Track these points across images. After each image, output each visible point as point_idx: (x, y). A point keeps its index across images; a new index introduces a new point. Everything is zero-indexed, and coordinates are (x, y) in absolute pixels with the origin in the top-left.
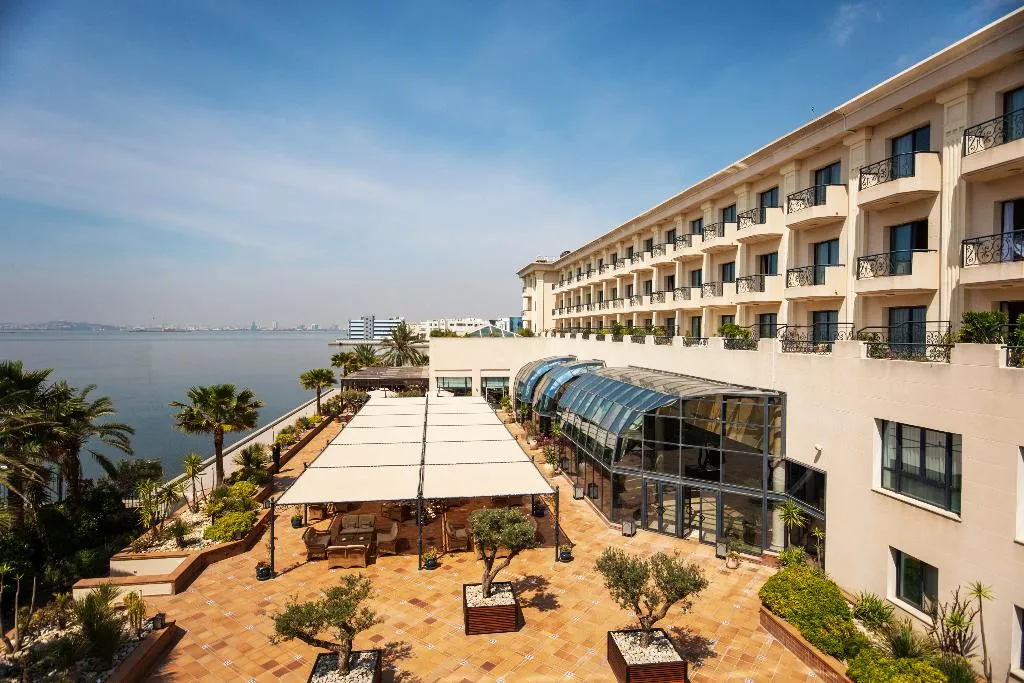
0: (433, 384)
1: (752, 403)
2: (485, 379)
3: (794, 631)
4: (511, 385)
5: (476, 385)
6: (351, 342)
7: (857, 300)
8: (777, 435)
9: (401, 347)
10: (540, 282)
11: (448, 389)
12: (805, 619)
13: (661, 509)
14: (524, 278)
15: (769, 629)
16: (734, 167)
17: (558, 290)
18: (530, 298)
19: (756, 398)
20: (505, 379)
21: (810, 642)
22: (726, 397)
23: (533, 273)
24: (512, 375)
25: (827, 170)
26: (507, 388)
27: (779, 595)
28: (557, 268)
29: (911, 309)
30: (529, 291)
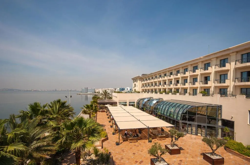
0: (118, 103)
1: (211, 107)
2: (130, 102)
3: (237, 152)
4: (135, 103)
5: (128, 104)
6: (82, 93)
7: (233, 87)
8: (219, 114)
9: (105, 95)
10: (138, 81)
11: (122, 105)
12: (238, 150)
13: (192, 130)
14: (133, 80)
15: (229, 152)
16: (200, 58)
17: (143, 82)
18: (135, 84)
19: (213, 106)
20: (134, 102)
21: (242, 154)
22: (208, 106)
23: (136, 79)
24: (136, 101)
25: (224, 60)
26: (134, 104)
27: (231, 146)
28: (142, 78)
29: (247, 88)
30: (135, 83)
